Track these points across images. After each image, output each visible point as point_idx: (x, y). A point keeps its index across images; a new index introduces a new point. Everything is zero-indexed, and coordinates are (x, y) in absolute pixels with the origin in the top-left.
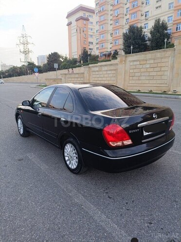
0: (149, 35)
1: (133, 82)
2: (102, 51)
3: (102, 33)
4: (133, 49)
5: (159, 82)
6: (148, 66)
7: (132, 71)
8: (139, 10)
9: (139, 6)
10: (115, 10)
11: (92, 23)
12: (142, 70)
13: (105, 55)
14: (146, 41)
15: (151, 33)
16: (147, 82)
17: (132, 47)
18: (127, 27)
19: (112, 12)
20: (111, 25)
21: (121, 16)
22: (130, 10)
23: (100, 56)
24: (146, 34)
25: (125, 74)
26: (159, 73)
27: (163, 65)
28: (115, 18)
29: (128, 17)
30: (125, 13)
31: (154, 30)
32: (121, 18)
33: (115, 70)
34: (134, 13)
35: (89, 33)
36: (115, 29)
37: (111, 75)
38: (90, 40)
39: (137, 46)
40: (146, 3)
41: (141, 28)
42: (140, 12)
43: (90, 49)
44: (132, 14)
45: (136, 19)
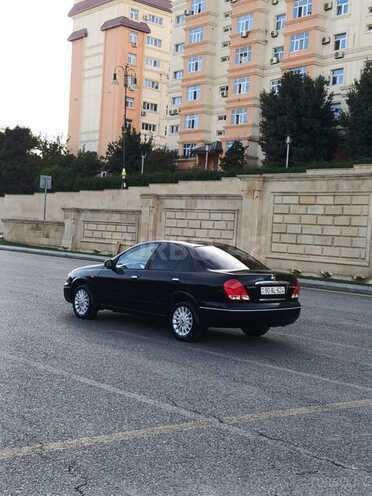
0: (345, 108)
1: (283, 248)
2: (188, 138)
3: (193, 82)
4: (291, 145)
5: (345, 252)
6: (320, 210)
7: (278, 219)
8: (316, 28)
9: (316, 16)
10: (238, 16)
11: (157, 42)
12: (306, 219)
13: (200, 153)
14: (336, 123)
15: (352, 100)
16: (318, 250)
17: (288, 140)
18: (276, 73)
19: (229, 22)
20: (224, 60)
21: (259, 36)
22: (287, 24)
23: (181, 153)
24: (335, 99)
25: (260, 223)
26: (347, 231)
27: (356, 210)
28: (238, 41)
29: (279, 41)
30: (272, 28)
31: (361, 93)
32: (257, 42)
33: (233, 212)
34: (298, 34)
35: (147, 75)
36: (237, 75)
37: (222, 225)
38: (149, 96)
39: (305, 137)
40: (339, 8)
41: (321, 81)
42: (318, 32)
43: (146, 126)
44: (293, 35)
45: (305, 52)
